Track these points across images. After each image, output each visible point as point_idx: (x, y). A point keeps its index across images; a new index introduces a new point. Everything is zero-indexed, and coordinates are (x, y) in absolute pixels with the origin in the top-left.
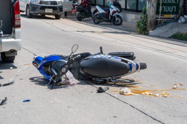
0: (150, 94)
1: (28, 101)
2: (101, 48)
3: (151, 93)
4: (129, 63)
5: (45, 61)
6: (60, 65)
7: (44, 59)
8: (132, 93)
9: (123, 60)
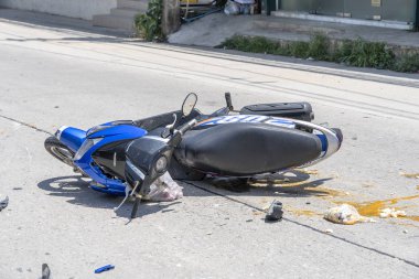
0: (399, 216)
1: (108, 268)
2: (228, 96)
3: (403, 213)
4: (316, 132)
5: (96, 141)
6: (152, 151)
7: (91, 136)
8: (362, 218)
9: (299, 127)
